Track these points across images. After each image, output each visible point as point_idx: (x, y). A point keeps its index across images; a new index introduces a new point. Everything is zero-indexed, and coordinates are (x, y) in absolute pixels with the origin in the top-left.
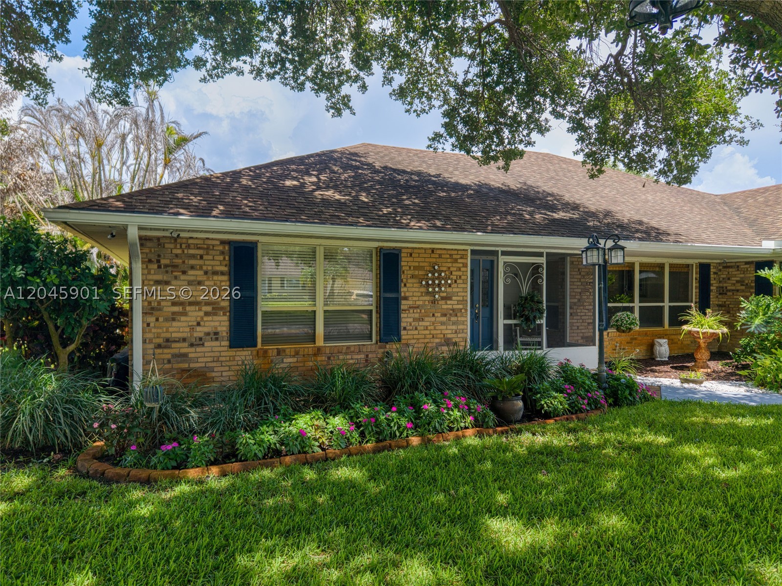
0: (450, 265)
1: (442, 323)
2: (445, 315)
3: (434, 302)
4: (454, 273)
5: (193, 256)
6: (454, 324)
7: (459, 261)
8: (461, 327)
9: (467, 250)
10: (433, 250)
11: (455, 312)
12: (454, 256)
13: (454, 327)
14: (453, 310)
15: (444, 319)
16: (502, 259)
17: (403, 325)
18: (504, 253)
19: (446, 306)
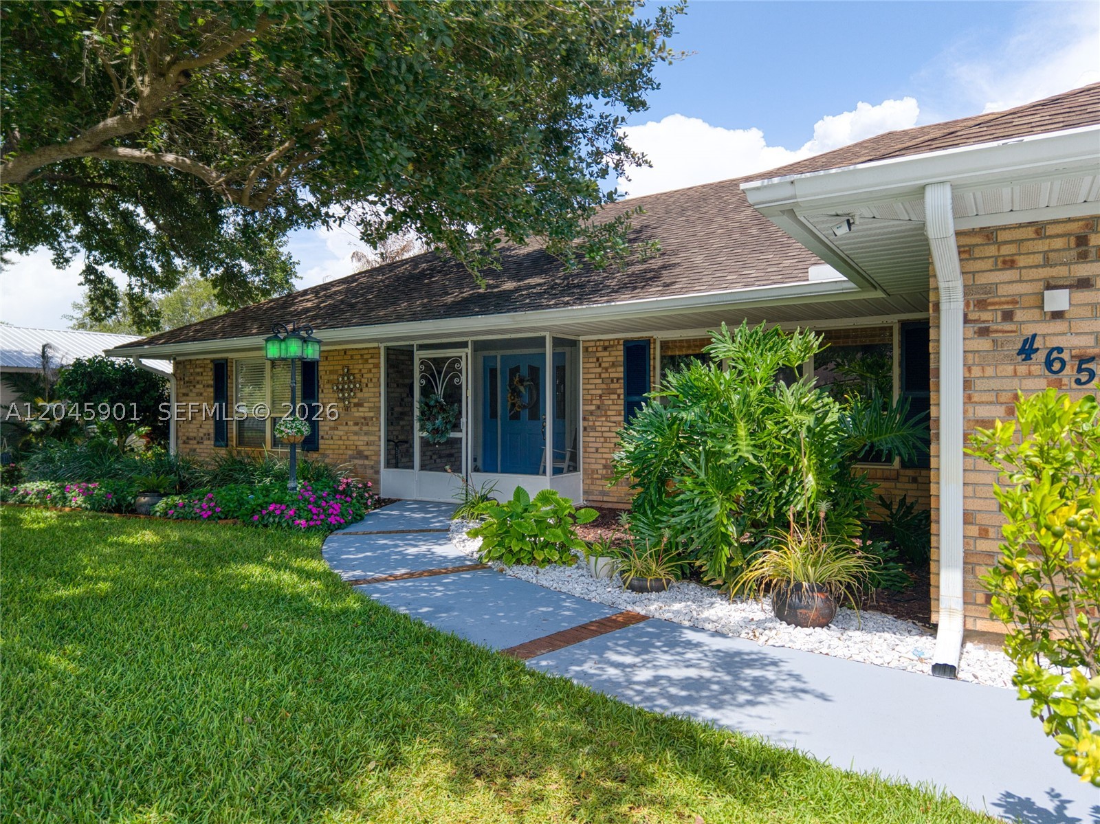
0: (361, 366)
1: (356, 433)
2: (356, 424)
3: (347, 408)
4: (365, 376)
5: (198, 374)
6: (366, 434)
7: (370, 361)
8: (372, 438)
9: (379, 348)
10: (345, 351)
11: (366, 421)
12: (366, 355)
13: (366, 438)
14: (365, 418)
15: (356, 428)
16: (418, 355)
17: (321, 433)
18: (421, 347)
19: (358, 413)
